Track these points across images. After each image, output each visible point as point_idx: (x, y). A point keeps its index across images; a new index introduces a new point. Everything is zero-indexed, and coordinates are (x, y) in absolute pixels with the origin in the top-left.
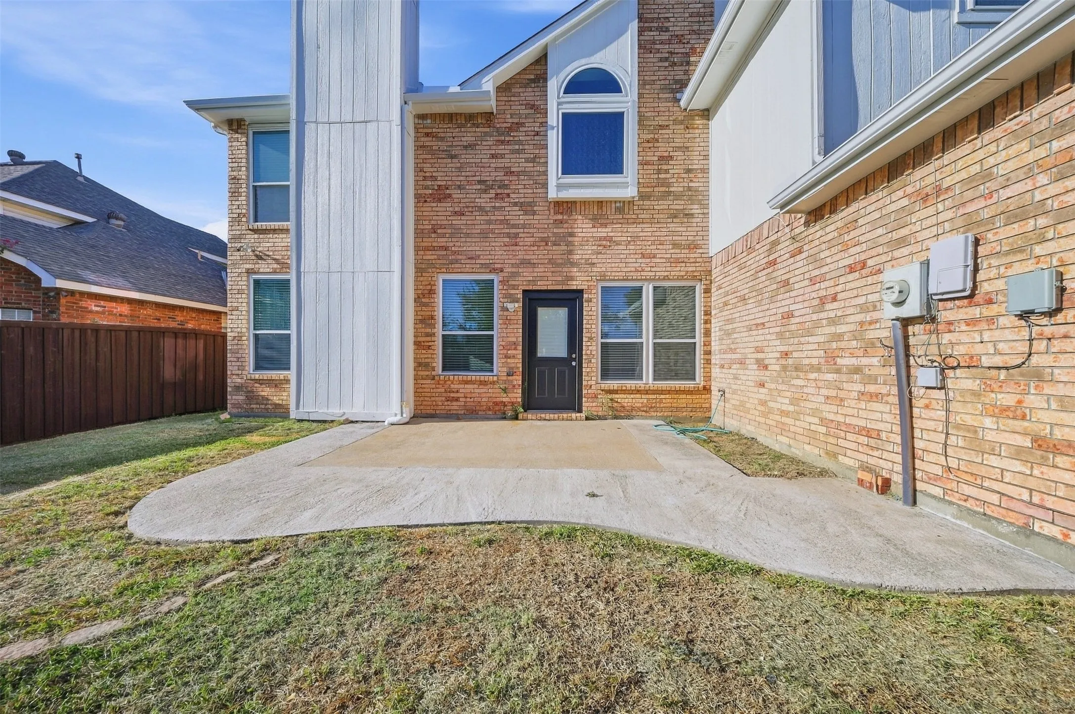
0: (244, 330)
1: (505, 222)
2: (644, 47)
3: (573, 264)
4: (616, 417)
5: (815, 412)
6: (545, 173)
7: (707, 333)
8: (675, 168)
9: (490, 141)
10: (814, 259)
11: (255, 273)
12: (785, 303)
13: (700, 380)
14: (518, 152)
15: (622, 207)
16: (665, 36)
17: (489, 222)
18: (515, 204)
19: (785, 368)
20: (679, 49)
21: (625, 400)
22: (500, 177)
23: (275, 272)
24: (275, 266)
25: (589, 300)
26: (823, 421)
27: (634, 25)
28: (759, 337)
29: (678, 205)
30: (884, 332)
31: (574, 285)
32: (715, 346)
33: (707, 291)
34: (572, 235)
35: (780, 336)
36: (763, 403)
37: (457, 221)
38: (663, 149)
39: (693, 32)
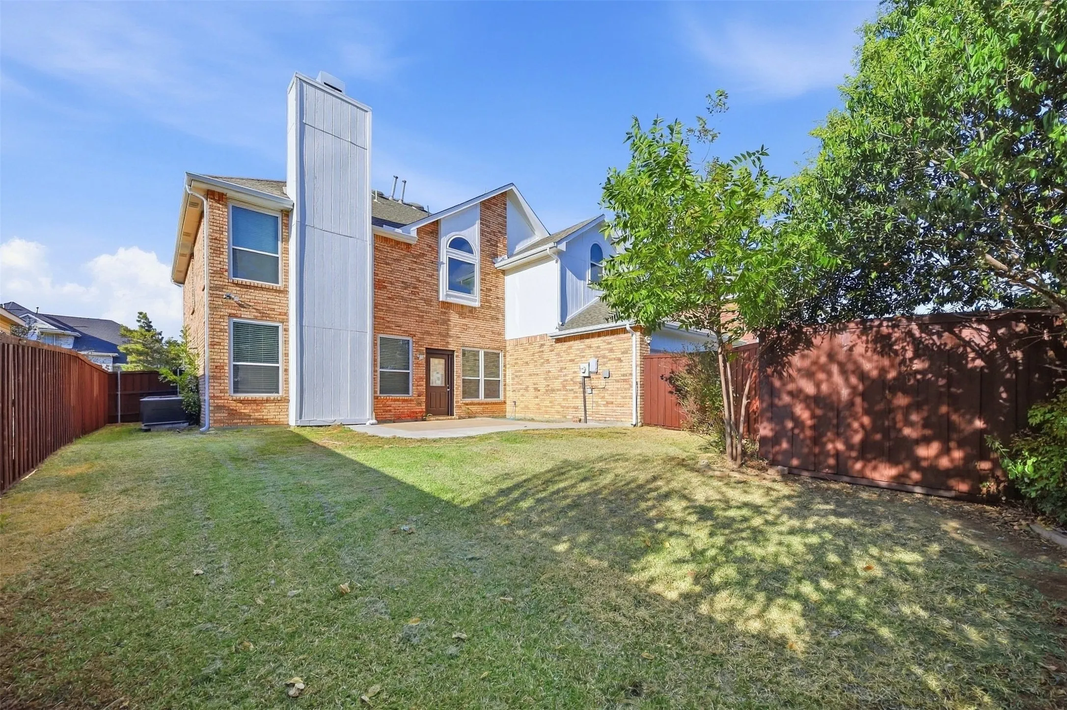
0: (226, 361)
1: (416, 308)
2: (482, 233)
3: (451, 337)
4: (469, 417)
5: (559, 404)
6: (438, 285)
7: (504, 375)
8: (493, 295)
9: (408, 260)
10: (558, 354)
11: (237, 317)
12: (547, 367)
13: (502, 398)
14: (423, 269)
15: (472, 310)
17: (408, 307)
18: (421, 299)
19: (547, 391)
20: (494, 238)
21: (474, 408)
22: (414, 281)
23: (256, 318)
24: (256, 314)
25: (457, 356)
26: (562, 407)
27: (478, 222)
28: (535, 379)
29: (493, 313)
30: (580, 379)
31: (451, 348)
32: (509, 382)
33: (505, 356)
34: (449, 320)
35: (545, 379)
36: (538, 404)
38: (488, 286)
39: (500, 232)
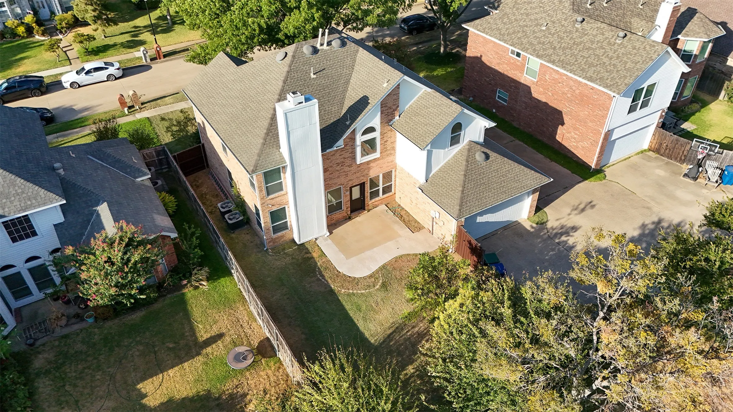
1: (344, 171)
3: (363, 176)
4: (374, 208)
7: (395, 181)
8: (388, 143)
11: (271, 210)
13: (393, 192)
14: (347, 152)
16: (386, 108)
17: (340, 173)
18: (347, 166)
19: (416, 206)
20: (390, 111)
22: (343, 160)
24: (277, 206)
25: (366, 184)
27: (380, 113)
31: (363, 181)
32: (397, 184)
33: (395, 170)
34: (362, 169)
35: (416, 200)
36: (411, 208)
37: (331, 176)
38: (386, 139)
39: (394, 105)
